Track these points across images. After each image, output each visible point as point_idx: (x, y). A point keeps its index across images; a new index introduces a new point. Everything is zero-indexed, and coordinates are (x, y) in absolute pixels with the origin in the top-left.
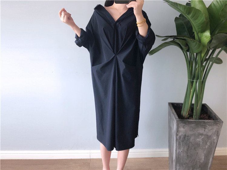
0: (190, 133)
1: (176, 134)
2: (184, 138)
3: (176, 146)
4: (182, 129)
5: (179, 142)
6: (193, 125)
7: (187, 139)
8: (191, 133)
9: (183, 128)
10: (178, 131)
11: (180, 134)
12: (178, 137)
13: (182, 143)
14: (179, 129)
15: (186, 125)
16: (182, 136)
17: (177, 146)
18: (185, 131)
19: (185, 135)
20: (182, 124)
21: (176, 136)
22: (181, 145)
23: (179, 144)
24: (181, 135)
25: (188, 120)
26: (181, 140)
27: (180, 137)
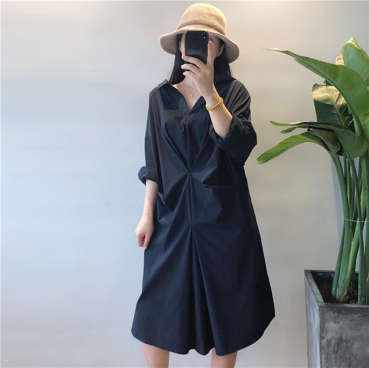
0: (349, 333)
1: (320, 336)
2: (338, 345)
3: (321, 362)
4: (331, 325)
5: (328, 354)
6: (357, 316)
7: (344, 348)
8: (353, 335)
9: (335, 322)
10: (322, 329)
11: (328, 336)
12: (324, 342)
13: (333, 356)
14: (325, 326)
15: (341, 316)
16: (333, 341)
17: (323, 363)
18: (340, 329)
19: (340, 340)
20: (331, 313)
21: (321, 340)
22: (333, 360)
23: (328, 359)
24: (331, 339)
25: (345, 305)
26: (332, 349)
27: (329, 343)
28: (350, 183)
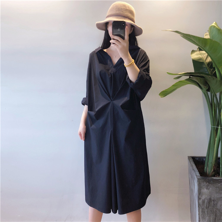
0: (215, 196)
1: (198, 198)
2: (209, 203)
3: (199, 214)
4: (205, 191)
5: (203, 209)
7: (212, 205)
8: (218, 197)
9: (207, 189)
10: (200, 193)
11: (203, 197)
12: (201, 201)
13: (206, 210)
14: (201, 191)
15: (210, 185)
16: (206, 201)
18: (210, 193)
19: (210, 199)
20: (205, 183)
21: (199, 200)
22: (206, 212)
23: (203, 212)
24: (205, 199)
25: (213, 178)
26: (205, 206)
27: (203, 202)
28: (214, 107)
